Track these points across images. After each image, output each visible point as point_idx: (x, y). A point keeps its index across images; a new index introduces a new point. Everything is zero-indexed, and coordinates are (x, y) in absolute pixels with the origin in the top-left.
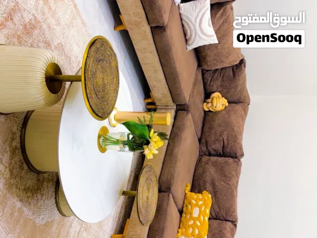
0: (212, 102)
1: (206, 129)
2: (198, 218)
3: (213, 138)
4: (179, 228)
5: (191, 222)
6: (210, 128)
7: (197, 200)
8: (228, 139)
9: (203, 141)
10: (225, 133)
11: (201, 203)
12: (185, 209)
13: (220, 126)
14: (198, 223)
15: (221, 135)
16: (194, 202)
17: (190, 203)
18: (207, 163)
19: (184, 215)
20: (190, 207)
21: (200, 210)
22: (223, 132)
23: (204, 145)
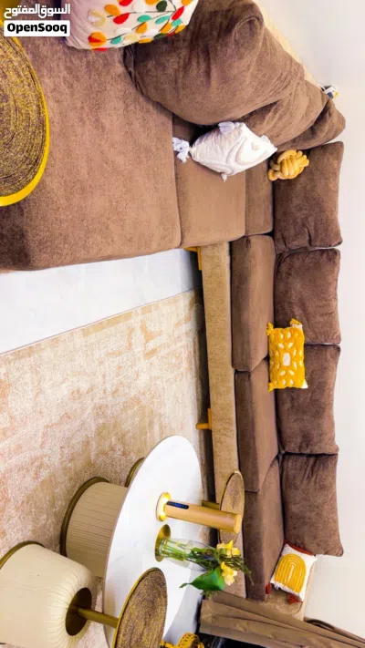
0: (281, 171)
1: (279, 216)
2: (291, 367)
3: (292, 232)
4: (270, 381)
5: (283, 373)
6: (285, 214)
7: (286, 341)
8: (315, 227)
9: (278, 235)
10: (310, 219)
11: (291, 345)
12: (271, 355)
13: (301, 209)
14: (292, 373)
15: (304, 225)
16: (281, 345)
17: (277, 348)
18: (290, 274)
19: (272, 363)
20: (277, 354)
21: (291, 355)
22: (307, 218)
23: (281, 241)
